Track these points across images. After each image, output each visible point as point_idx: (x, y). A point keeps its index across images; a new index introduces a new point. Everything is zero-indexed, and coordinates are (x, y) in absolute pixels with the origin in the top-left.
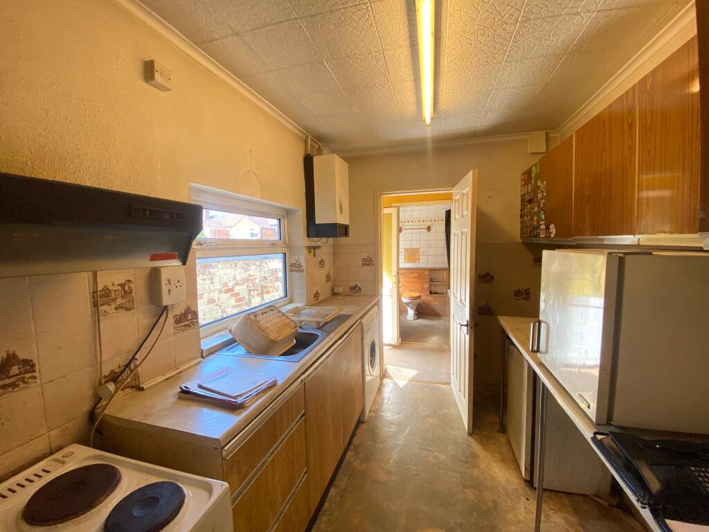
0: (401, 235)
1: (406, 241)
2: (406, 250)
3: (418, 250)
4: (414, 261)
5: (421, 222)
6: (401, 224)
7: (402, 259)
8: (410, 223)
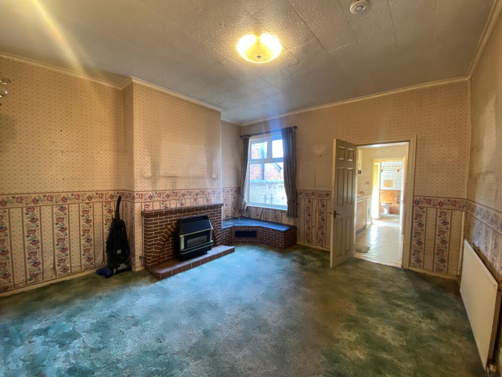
0: (382, 173)
1: (385, 176)
2: (385, 181)
3: (392, 181)
4: (389, 186)
5: (394, 167)
6: (382, 168)
7: (382, 185)
8: (388, 167)
